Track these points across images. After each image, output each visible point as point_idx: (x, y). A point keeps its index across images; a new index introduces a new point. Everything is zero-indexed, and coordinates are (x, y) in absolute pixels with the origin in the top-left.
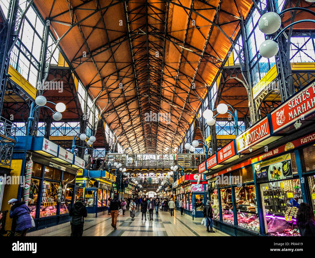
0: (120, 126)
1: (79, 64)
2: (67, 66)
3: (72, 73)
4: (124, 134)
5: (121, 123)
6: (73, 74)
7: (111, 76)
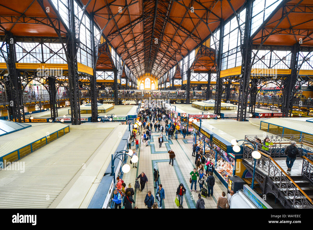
0: (125, 51)
1: (113, 39)
4: (129, 57)
5: (127, 48)
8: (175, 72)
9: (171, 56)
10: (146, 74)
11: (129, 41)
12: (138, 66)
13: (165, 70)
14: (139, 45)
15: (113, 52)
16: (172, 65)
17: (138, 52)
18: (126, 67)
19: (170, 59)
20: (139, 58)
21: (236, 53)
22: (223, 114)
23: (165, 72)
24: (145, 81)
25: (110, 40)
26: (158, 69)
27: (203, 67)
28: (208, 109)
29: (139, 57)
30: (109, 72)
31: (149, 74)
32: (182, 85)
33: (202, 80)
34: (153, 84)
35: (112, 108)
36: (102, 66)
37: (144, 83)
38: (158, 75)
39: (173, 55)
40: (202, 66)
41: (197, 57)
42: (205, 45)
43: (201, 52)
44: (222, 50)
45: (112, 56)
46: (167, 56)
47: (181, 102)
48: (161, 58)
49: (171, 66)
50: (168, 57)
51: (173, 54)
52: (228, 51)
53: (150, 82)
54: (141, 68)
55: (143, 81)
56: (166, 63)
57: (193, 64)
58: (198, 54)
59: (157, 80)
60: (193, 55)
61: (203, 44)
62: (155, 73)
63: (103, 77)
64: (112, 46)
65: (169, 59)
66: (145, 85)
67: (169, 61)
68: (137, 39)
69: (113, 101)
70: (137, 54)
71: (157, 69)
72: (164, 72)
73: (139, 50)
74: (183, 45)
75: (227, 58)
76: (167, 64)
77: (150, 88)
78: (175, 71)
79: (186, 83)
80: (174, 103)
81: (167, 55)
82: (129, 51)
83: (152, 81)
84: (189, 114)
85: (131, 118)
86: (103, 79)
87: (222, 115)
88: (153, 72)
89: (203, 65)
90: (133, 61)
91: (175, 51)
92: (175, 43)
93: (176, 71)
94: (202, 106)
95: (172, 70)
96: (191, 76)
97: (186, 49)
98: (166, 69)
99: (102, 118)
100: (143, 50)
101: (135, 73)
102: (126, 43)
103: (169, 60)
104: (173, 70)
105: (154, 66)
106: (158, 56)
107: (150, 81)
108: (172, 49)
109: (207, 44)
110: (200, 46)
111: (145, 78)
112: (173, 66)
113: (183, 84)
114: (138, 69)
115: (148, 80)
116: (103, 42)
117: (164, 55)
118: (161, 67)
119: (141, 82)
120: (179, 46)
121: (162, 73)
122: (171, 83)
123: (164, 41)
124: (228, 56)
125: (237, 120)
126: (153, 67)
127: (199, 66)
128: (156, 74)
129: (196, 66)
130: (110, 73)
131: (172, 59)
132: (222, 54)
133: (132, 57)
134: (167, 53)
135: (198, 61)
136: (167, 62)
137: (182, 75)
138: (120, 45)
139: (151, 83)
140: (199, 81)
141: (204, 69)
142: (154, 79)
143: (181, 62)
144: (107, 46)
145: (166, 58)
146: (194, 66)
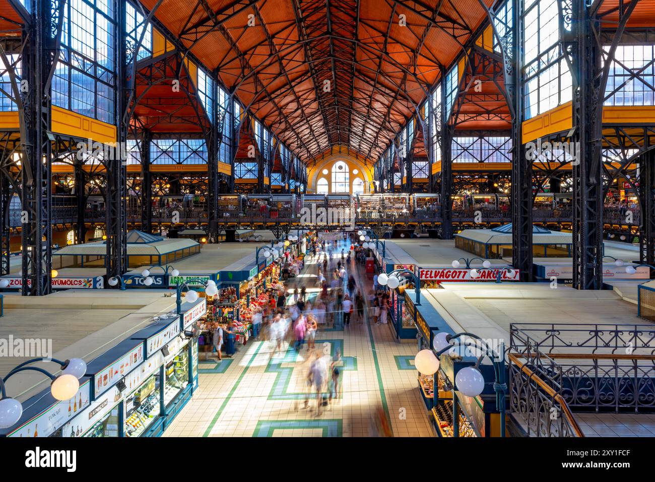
1: (195, 41)
2: (171, 47)
3: (182, 59)
6: (186, 60)
7: (259, 47)
8: (414, 138)
9: (396, 88)
10: (336, 148)
11: (256, 47)
12: (301, 124)
13: (384, 132)
14: (291, 60)
15: (203, 82)
16: (402, 114)
17: (293, 80)
18: (257, 126)
19: (395, 98)
20: (299, 97)
21: (558, 61)
22: (542, 268)
23: (390, 140)
24: (333, 169)
25: (188, 44)
26: (368, 130)
27: (491, 116)
28: (501, 252)
29: (300, 94)
30: (193, 141)
31: (344, 148)
32: (431, 177)
33: (494, 159)
34: (357, 181)
35: (192, 250)
36: (171, 123)
37: (328, 177)
38: (370, 151)
39: (401, 85)
40: (488, 112)
41: (464, 85)
42: (481, 45)
43: (474, 68)
44: (523, 56)
45: (199, 93)
46: (383, 89)
47: (427, 235)
48: (370, 97)
49: (401, 119)
50: (387, 91)
51: (399, 82)
52: (538, 58)
53: (348, 175)
54: (312, 131)
55: (325, 172)
56: (386, 110)
57: (456, 108)
58: (467, 75)
59: (369, 166)
60: (454, 78)
61: (477, 43)
62: (359, 145)
63: (175, 156)
64: (199, 63)
65: (391, 99)
66: (333, 185)
67: (392, 103)
68: (282, 41)
69: (204, 230)
70: (289, 85)
71: (363, 130)
72: (385, 140)
73: (295, 75)
74: (423, 50)
75: (536, 79)
76: (389, 112)
77: (348, 190)
78: (412, 135)
79: (440, 170)
80: (402, 235)
81: (383, 85)
82: (261, 76)
83: (355, 172)
84: (420, 268)
85: (229, 280)
86: (175, 163)
87: (539, 271)
88: (355, 142)
89: (490, 108)
90: (280, 109)
91: (403, 71)
92: (399, 47)
93: (415, 133)
94: (480, 243)
95: (405, 131)
96: (454, 146)
97: (434, 64)
98: (390, 130)
99: (137, 279)
100: (309, 74)
101: (295, 145)
102: (245, 53)
103: (393, 101)
104: (408, 132)
105: (355, 123)
106: (358, 89)
107: (347, 170)
108: (394, 64)
109: (485, 43)
110: (469, 52)
111: (334, 162)
112: (408, 119)
113: (434, 172)
114: (304, 131)
115: (340, 168)
116: (163, 52)
117: (374, 86)
118: (375, 125)
119: (320, 175)
120: (411, 54)
121: (380, 144)
122: (405, 171)
123: (364, 44)
124: (537, 75)
125: (574, 287)
126: (350, 124)
127: (479, 113)
128: (365, 147)
129: (466, 113)
130: (195, 144)
131: (399, 97)
132: (524, 68)
133: (273, 96)
134: (382, 78)
135: (469, 97)
136: (389, 107)
137: (430, 145)
138: (227, 60)
139: (352, 177)
140: (481, 162)
141: (495, 121)
142: (360, 164)
143: (427, 105)
144: (179, 63)
145: (383, 95)
146: (458, 112)
